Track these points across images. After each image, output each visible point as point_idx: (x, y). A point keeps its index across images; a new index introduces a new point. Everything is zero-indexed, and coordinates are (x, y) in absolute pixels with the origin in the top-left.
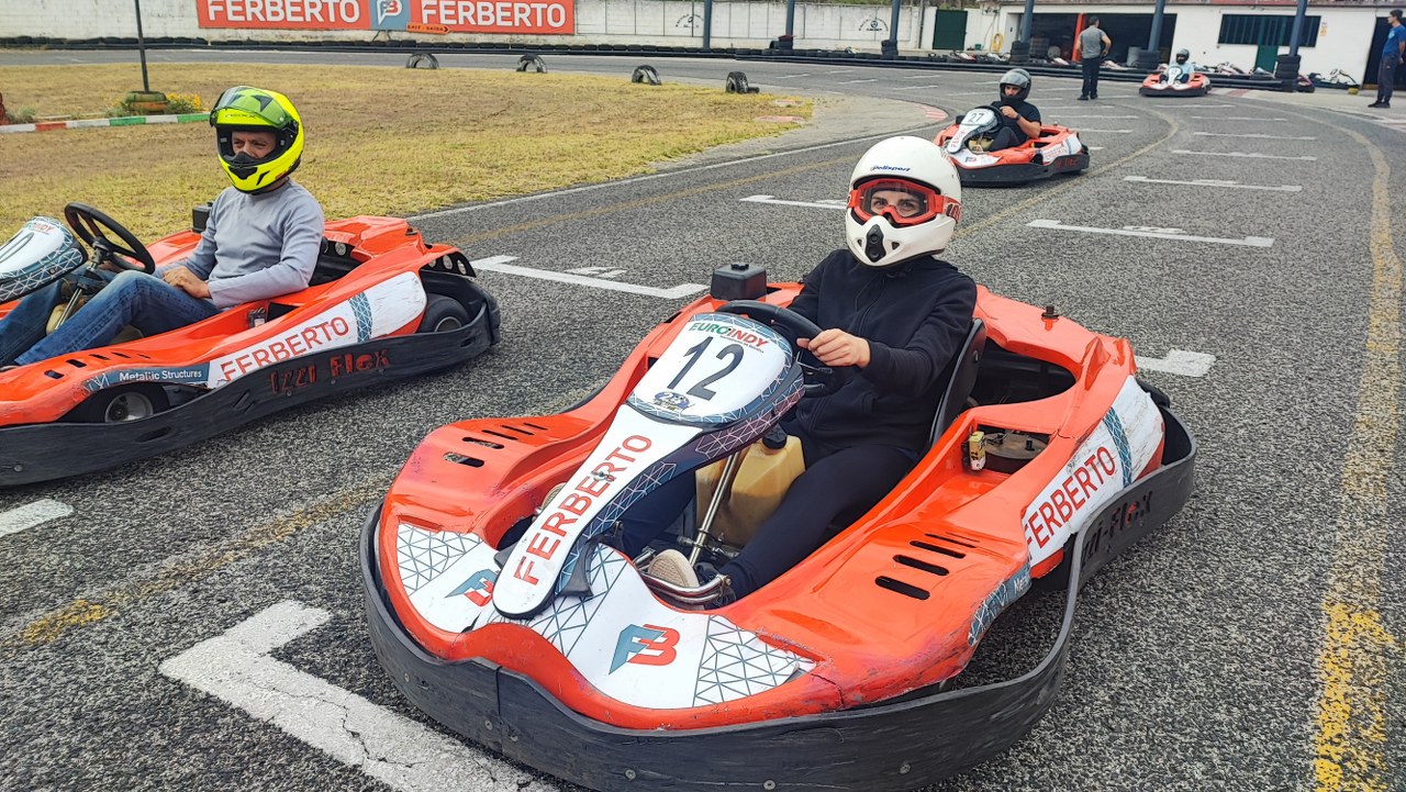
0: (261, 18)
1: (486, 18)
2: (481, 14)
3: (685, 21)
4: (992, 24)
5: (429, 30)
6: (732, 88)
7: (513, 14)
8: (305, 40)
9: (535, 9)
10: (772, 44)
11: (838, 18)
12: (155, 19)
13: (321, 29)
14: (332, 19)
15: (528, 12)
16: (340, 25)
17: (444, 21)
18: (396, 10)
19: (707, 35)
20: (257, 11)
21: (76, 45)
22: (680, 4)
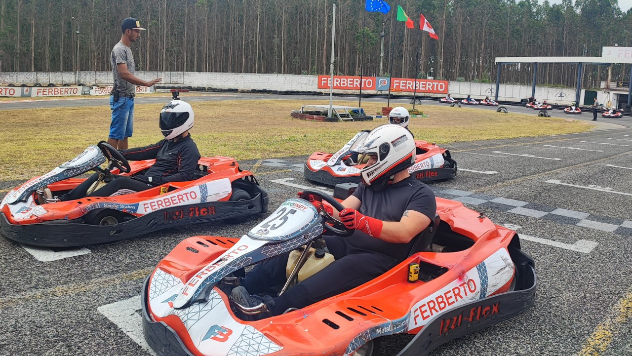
1: (416, 87)
2: (414, 85)
3: (489, 91)
4: (607, 97)
5: (396, 91)
6: (542, 115)
7: (426, 86)
8: (352, 93)
9: (434, 84)
10: (522, 100)
11: (547, 92)
12: (303, 85)
13: (359, 90)
15: (431, 85)
16: (366, 88)
17: (401, 88)
18: (385, 83)
19: (497, 96)
20: (338, 83)
21: (281, 93)
22: (487, 84)
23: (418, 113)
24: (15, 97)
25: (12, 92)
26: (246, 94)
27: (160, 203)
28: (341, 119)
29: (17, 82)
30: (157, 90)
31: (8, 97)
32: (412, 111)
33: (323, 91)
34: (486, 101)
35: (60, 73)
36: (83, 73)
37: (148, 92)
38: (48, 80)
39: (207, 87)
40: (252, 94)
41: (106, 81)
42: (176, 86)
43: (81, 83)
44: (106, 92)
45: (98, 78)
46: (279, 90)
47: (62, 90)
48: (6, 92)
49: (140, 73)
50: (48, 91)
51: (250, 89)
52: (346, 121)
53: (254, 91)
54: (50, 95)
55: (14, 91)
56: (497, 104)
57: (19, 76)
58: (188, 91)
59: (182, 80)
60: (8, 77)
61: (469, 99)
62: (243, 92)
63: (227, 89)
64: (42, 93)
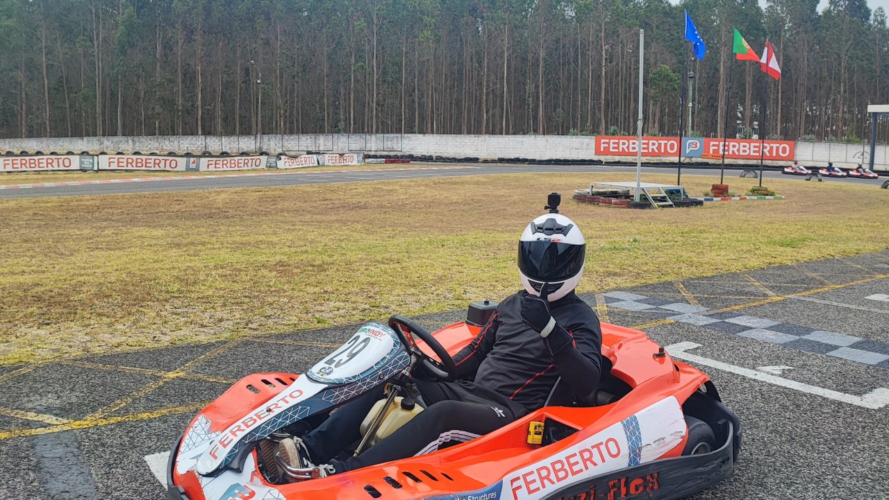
0: (627, 151)
1: (744, 151)
2: (742, 149)
3: (859, 155)
5: (713, 157)
7: (760, 149)
8: (647, 161)
9: (772, 147)
12: (574, 150)
13: (657, 156)
14: (663, 151)
15: (768, 148)
16: (667, 154)
17: (721, 152)
18: (696, 147)
19: (872, 163)
20: (625, 147)
21: (541, 162)
22: (856, 146)
23: (767, 193)
24: (178, 171)
25: (173, 164)
26: (491, 164)
27: (544, 473)
28: (655, 204)
29: (179, 149)
30: (367, 160)
31: (168, 171)
32: (758, 190)
33: (603, 158)
34: (858, 172)
35: (236, 138)
36: (266, 137)
37: (355, 163)
38: (220, 148)
39: (434, 155)
40: (499, 164)
41: (296, 148)
42: (392, 154)
43: (264, 150)
44: (298, 163)
45: (286, 144)
46: (538, 158)
47: (240, 161)
48: (165, 164)
49: (342, 137)
50: (221, 164)
51: (496, 158)
52: (663, 206)
53: (501, 160)
54: (225, 168)
55: (177, 163)
56: (876, 175)
57: (181, 141)
58: (409, 162)
59: (400, 145)
60: (167, 142)
61: (830, 168)
62: (486, 161)
63: (462, 157)
64: (214, 166)
